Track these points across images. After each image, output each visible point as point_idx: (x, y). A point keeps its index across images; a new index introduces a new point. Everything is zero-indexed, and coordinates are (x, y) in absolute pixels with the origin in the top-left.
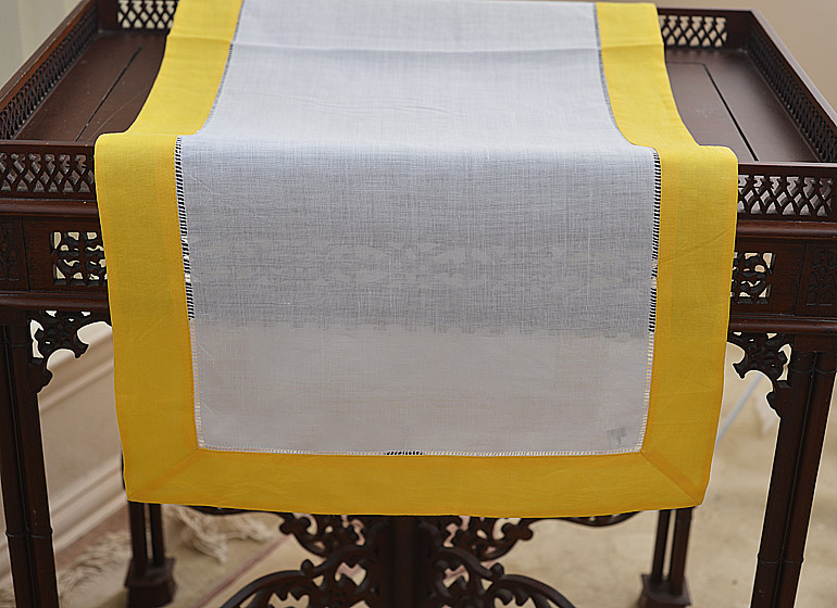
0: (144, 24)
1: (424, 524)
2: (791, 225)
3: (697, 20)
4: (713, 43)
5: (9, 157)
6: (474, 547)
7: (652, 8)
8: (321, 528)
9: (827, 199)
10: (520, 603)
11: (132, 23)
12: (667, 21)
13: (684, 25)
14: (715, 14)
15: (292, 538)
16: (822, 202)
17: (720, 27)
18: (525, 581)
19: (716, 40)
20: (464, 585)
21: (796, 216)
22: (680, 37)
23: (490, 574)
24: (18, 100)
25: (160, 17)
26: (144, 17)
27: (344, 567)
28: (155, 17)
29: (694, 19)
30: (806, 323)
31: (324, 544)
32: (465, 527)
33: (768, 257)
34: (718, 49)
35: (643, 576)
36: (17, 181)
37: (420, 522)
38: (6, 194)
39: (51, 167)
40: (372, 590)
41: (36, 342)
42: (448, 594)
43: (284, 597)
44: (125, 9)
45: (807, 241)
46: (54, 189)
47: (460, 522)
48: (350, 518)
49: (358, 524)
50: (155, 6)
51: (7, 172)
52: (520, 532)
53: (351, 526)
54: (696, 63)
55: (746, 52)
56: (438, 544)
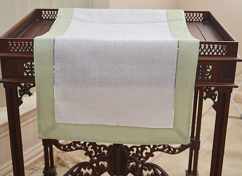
0: (49, 17)
2: (216, 58)
5: (12, 42)
6: (138, 158)
8: (96, 154)
9: (225, 50)
10: (149, 170)
11: (46, 17)
12: (187, 15)
13: (191, 15)
14: (200, 12)
15: (88, 156)
16: (224, 52)
17: (201, 16)
18: (150, 164)
19: (200, 19)
20: (134, 166)
21: (217, 55)
22: (190, 19)
23: (141, 163)
28: (52, 16)
29: (194, 14)
30: (221, 84)
31: (97, 158)
32: (135, 152)
33: (210, 67)
34: (201, 22)
35: (186, 171)
36: (14, 49)
37: (122, 149)
38: (12, 52)
39: (23, 45)
40: (109, 169)
41: (19, 93)
42: (130, 169)
43: (85, 169)
44: (44, 13)
45: (220, 62)
46: (24, 51)
47: (133, 151)
48: (104, 150)
49: (106, 151)
50: (51, 13)
51: (12, 46)
52: (150, 155)
53: (104, 152)
54: (194, 25)
55: (208, 22)
56: (127, 155)
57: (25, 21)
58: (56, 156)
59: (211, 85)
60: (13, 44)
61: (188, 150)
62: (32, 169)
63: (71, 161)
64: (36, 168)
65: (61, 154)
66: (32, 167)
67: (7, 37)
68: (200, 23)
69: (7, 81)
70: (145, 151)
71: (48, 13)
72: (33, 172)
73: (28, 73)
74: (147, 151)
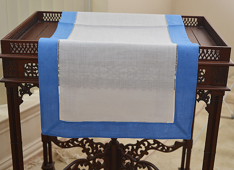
0: (50, 20)
1: (119, 148)
2: (209, 62)
3: (190, 19)
4: (194, 25)
6: (133, 156)
8: (93, 151)
9: (218, 55)
10: (144, 168)
11: (47, 20)
12: (185, 20)
13: (187, 20)
14: (194, 17)
15: (85, 153)
16: (217, 56)
17: (196, 21)
18: (145, 162)
20: (129, 164)
21: (211, 60)
22: (186, 23)
23: (136, 160)
25: (54, 18)
26: (50, 18)
28: (52, 18)
29: (189, 19)
31: (93, 155)
32: (130, 150)
33: (204, 71)
34: (195, 26)
35: (179, 168)
36: (16, 50)
38: (13, 53)
39: (24, 47)
40: (105, 166)
41: (19, 92)
42: (125, 167)
43: (82, 166)
44: (45, 16)
45: (214, 66)
46: (25, 52)
48: (100, 147)
49: (102, 149)
50: (52, 15)
51: (13, 48)
52: (145, 153)
53: (100, 150)
54: (189, 29)
55: (202, 27)
56: (123, 153)
57: (26, 23)
58: (54, 152)
59: (204, 88)
60: (14, 45)
61: (181, 149)
62: (31, 164)
63: (68, 157)
64: (35, 164)
65: (59, 150)
66: (31, 162)
67: (9, 39)
68: (195, 27)
69: (8, 80)
70: (140, 150)
71: (49, 15)
72: (31, 167)
73: (28, 74)
74: (142, 149)
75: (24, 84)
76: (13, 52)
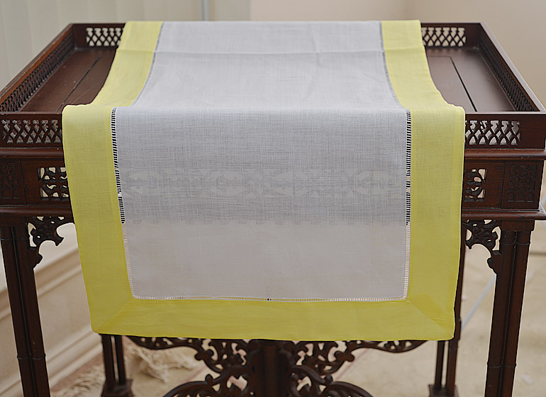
1: (283, 351)
3: (446, 30)
4: (457, 44)
5: (11, 122)
6: (317, 366)
7: (417, 23)
8: (220, 356)
12: (427, 31)
13: (438, 33)
14: (458, 25)
15: (202, 363)
17: (461, 34)
18: (345, 385)
19: (459, 42)
20: (308, 389)
22: (436, 41)
23: (324, 381)
24: (20, 89)
26: (102, 38)
27: (233, 379)
28: (109, 39)
29: (444, 29)
31: (222, 366)
32: (310, 353)
34: (461, 47)
35: (429, 386)
36: (17, 137)
37: (280, 350)
38: (10, 145)
39: (37, 128)
41: (31, 237)
42: (299, 395)
46: (39, 141)
47: (306, 350)
48: (237, 349)
50: (109, 32)
51: (10, 132)
52: (346, 357)
53: (238, 354)
54: (446, 57)
55: (478, 49)
56: (291, 363)
60: (11, 125)
62: (78, 385)
68: (460, 50)
70: (333, 350)
74: (339, 349)
75: (41, 218)
76: (9, 141)
